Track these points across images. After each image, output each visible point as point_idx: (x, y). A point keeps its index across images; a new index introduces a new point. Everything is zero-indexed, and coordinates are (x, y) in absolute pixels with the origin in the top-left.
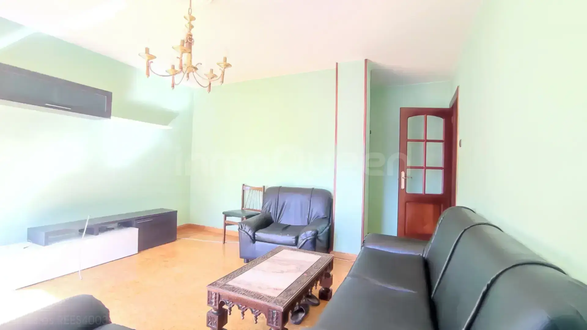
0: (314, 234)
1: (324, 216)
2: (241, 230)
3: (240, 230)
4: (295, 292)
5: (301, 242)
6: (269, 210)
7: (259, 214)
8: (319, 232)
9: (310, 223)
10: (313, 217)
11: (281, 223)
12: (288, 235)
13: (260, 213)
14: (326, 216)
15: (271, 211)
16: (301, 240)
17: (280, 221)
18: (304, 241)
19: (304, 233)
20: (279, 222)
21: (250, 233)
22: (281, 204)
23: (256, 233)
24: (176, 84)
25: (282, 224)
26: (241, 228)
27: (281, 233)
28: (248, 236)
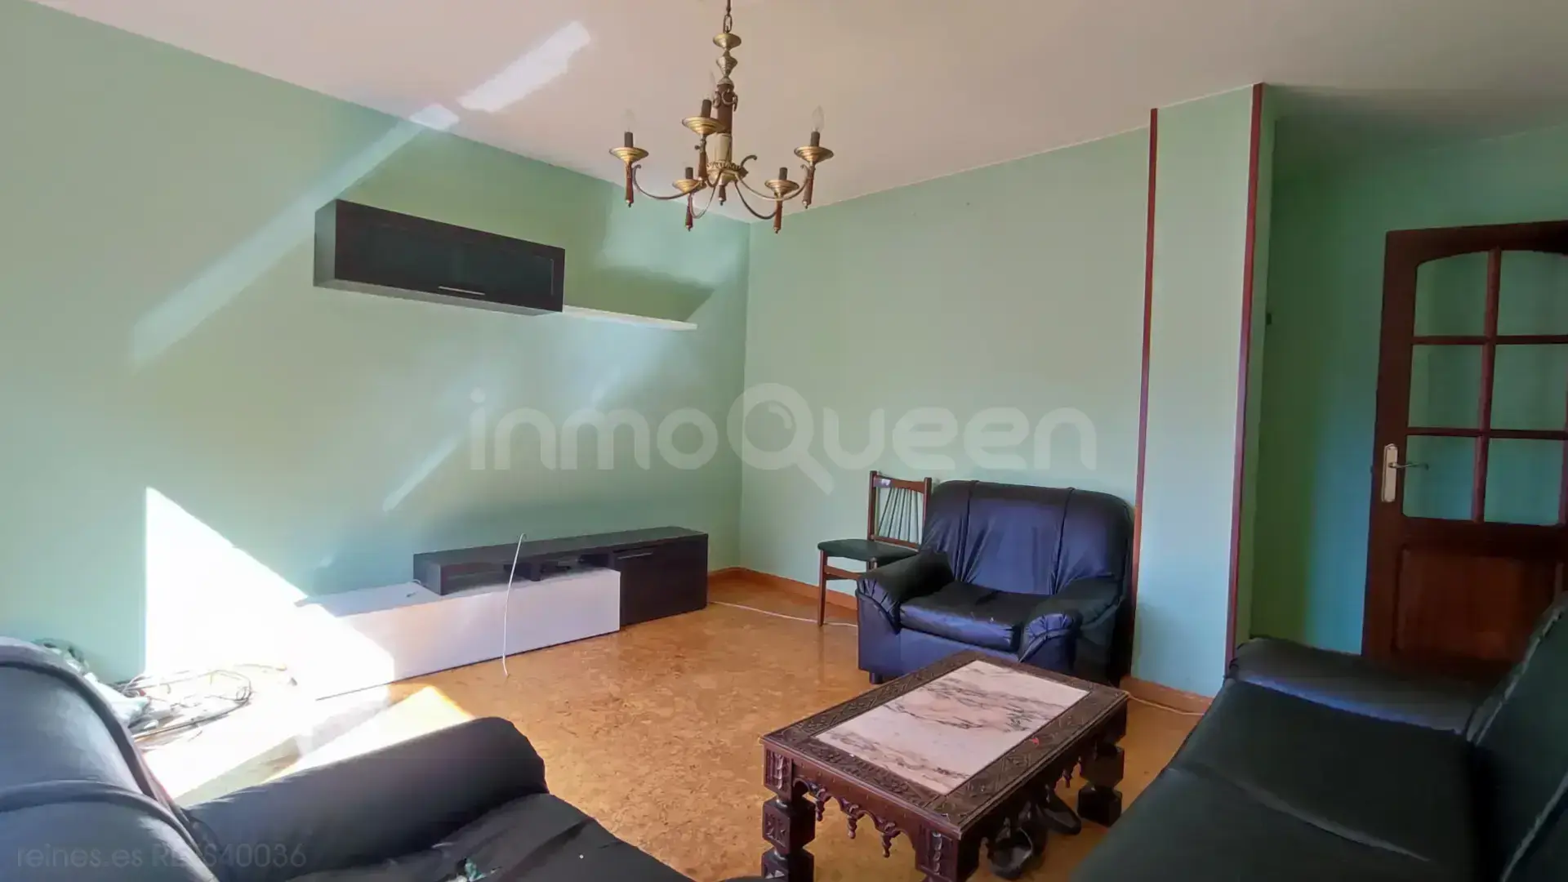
0: (1070, 621)
1: (1103, 571)
2: (864, 594)
3: (861, 596)
4: (1001, 789)
5: (1029, 644)
6: (941, 547)
7: (915, 554)
8: (1085, 620)
9: (1059, 590)
10: (1069, 571)
11: (973, 583)
12: (992, 619)
13: (916, 550)
14: (1110, 574)
15: (946, 549)
16: (1030, 637)
17: (971, 578)
18: (1040, 640)
19: (1040, 618)
20: (969, 581)
21: (888, 605)
22: (974, 530)
23: (903, 608)
24: (696, 217)
25: (977, 587)
26: (862, 590)
27: (972, 613)
28: (881, 613)
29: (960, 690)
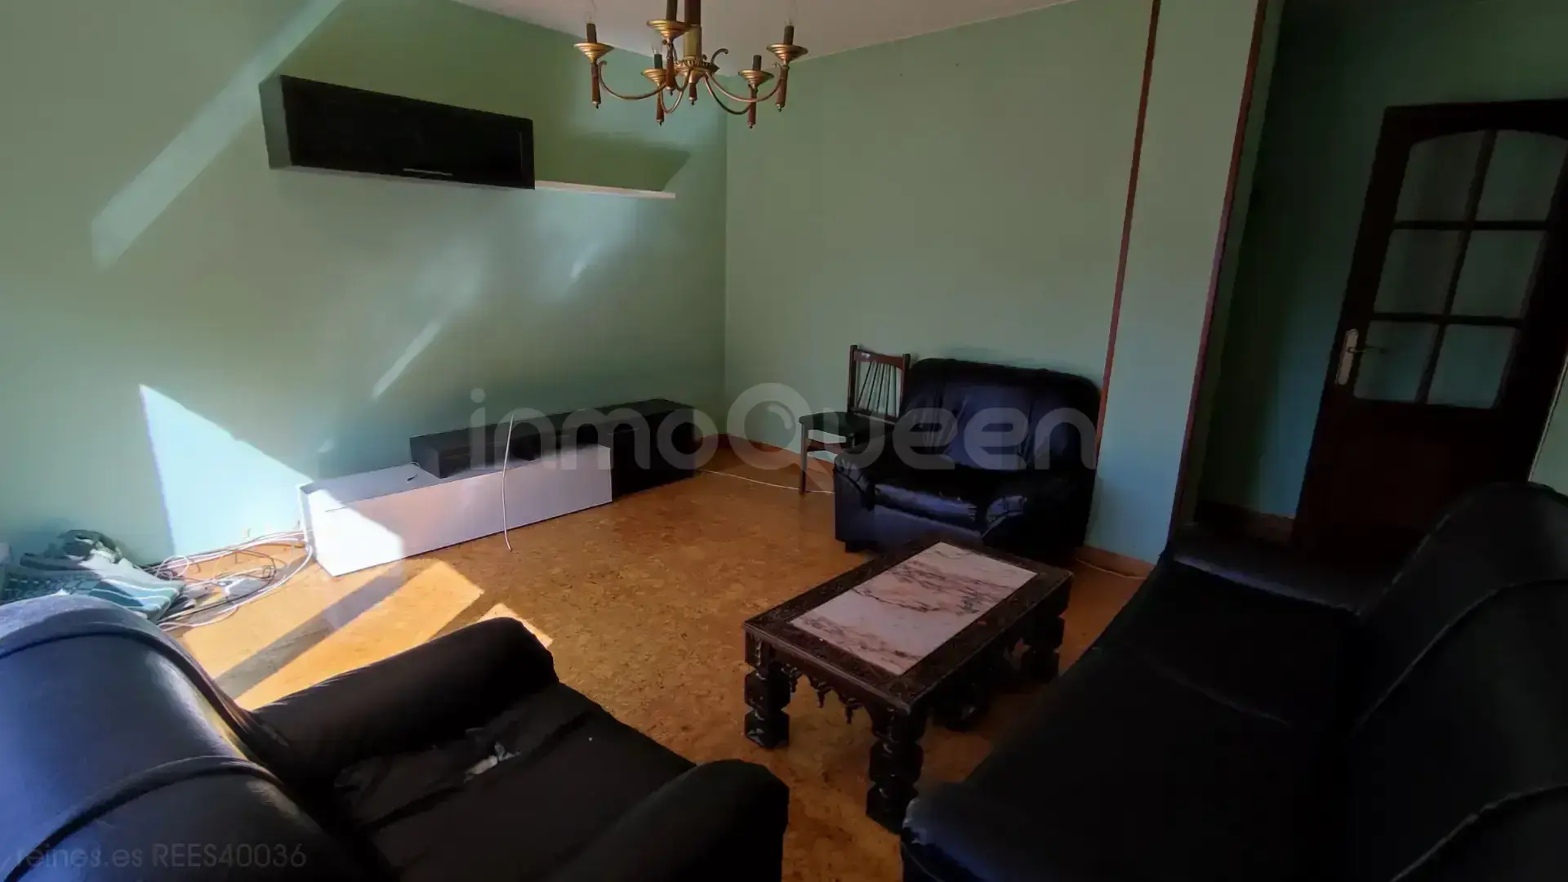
0: (1029, 503)
2: (841, 473)
3: (838, 474)
5: (991, 522)
12: (958, 498)
16: (993, 516)
18: (1000, 520)
19: (1003, 499)
21: (863, 484)
23: (877, 486)
26: (839, 469)
27: (941, 491)
28: (856, 490)
29: (922, 573)
